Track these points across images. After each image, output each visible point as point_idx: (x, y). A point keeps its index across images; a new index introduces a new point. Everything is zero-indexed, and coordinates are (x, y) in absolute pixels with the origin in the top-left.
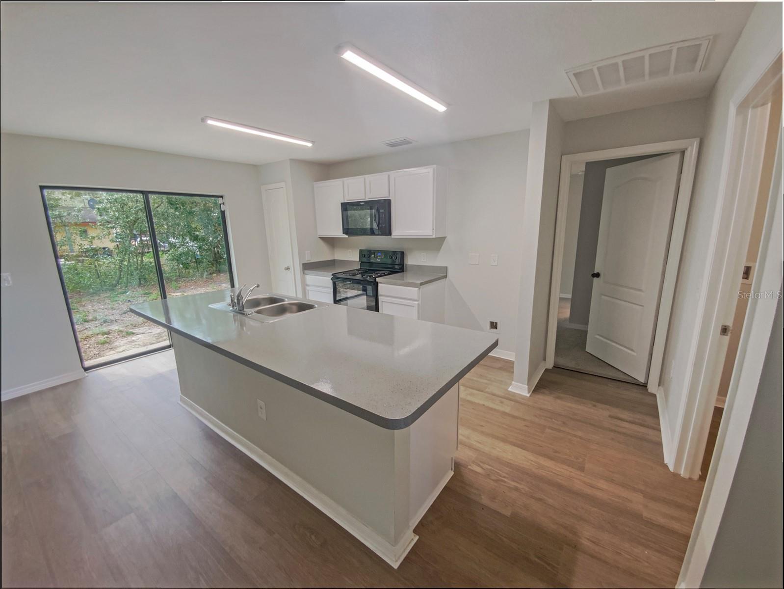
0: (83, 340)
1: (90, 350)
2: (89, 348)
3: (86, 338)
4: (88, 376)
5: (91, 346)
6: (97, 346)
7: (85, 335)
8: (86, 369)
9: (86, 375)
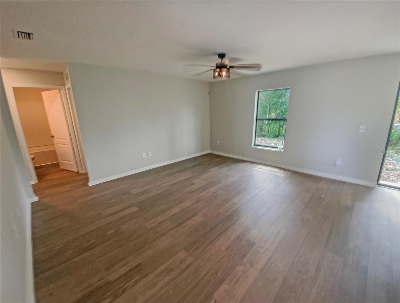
0: (392, 170)
1: (392, 177)
2: (392, 175)
3: (394, 170)
4: (377, 188)
5: (394, 175)
6: (397, 177)
7: (395, 168)
8: (378, 184)
9: (377, 187)
